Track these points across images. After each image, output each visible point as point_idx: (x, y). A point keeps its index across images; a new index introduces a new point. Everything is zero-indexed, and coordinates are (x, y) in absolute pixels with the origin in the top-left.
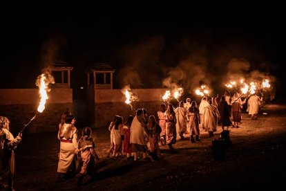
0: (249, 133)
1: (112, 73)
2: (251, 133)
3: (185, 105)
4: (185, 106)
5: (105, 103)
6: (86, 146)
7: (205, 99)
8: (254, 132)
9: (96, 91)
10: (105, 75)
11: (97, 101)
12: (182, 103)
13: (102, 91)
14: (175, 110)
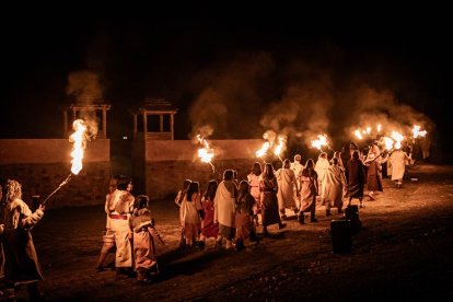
0: (389, 210)
1: (172, 114)
2: (392, 209)
3: (292, 165)
4: (291, 168)
5: (162, 162)
6: (142, 224)
7: (323, 156)
8: (397, 209)
9: (147, 143)
10: (162, 117)
11: (148, 158)
12: (287, 162)
13: (157, 142)
14: (276, 173)
